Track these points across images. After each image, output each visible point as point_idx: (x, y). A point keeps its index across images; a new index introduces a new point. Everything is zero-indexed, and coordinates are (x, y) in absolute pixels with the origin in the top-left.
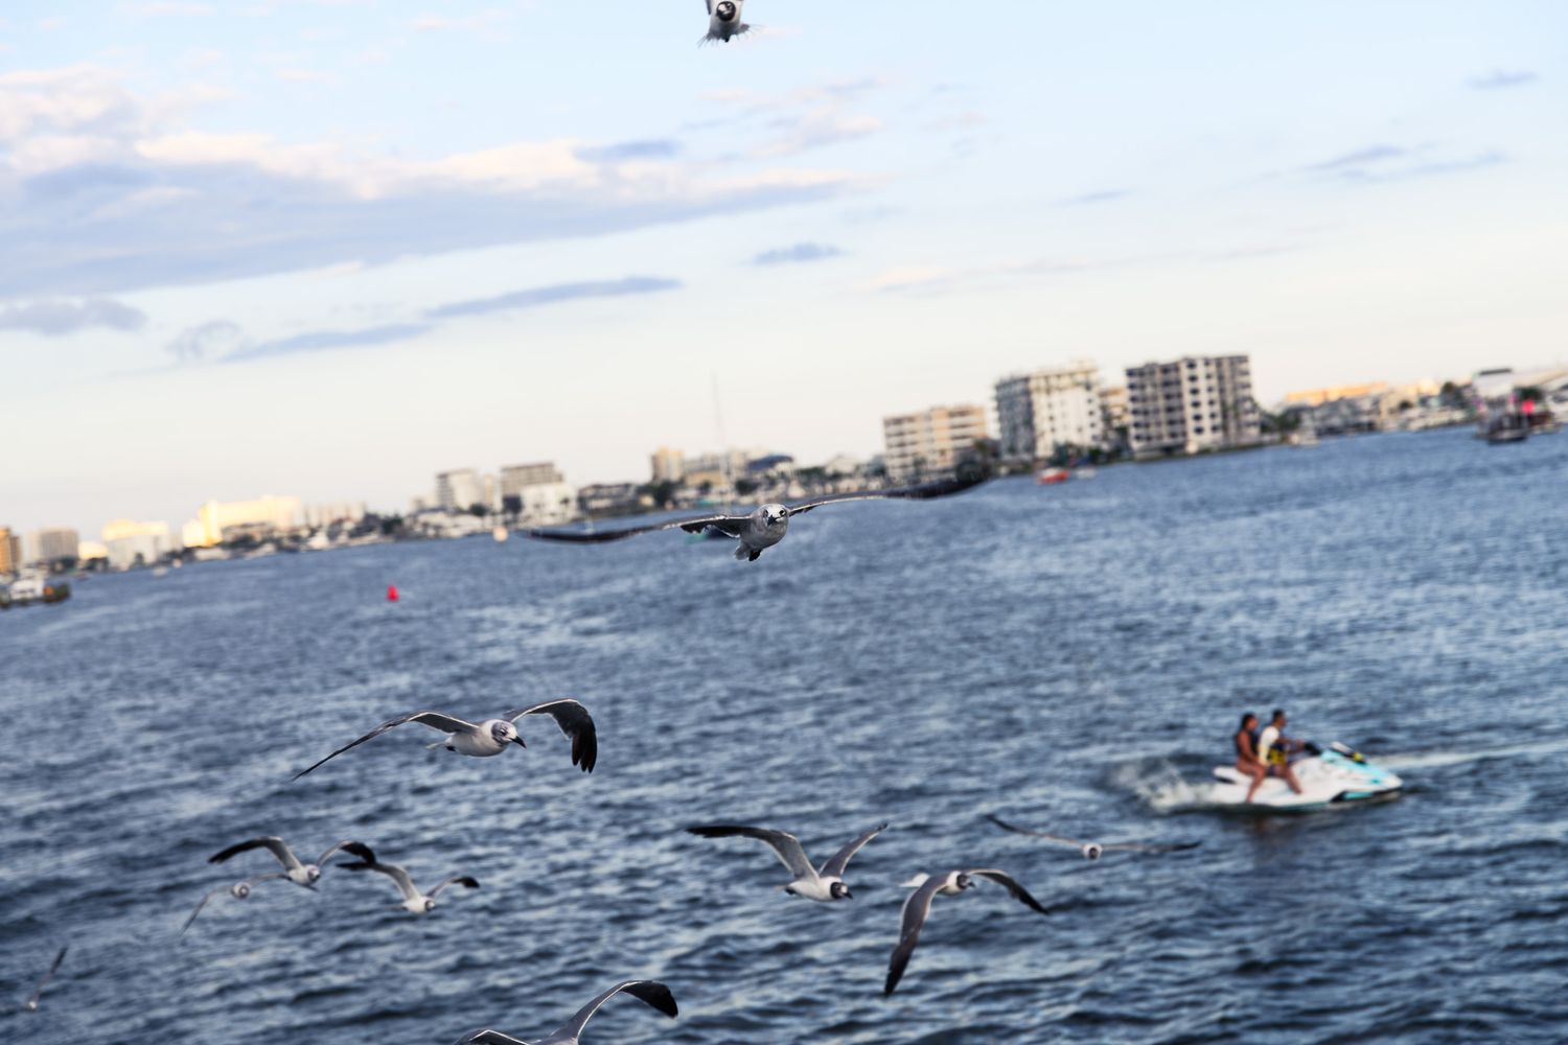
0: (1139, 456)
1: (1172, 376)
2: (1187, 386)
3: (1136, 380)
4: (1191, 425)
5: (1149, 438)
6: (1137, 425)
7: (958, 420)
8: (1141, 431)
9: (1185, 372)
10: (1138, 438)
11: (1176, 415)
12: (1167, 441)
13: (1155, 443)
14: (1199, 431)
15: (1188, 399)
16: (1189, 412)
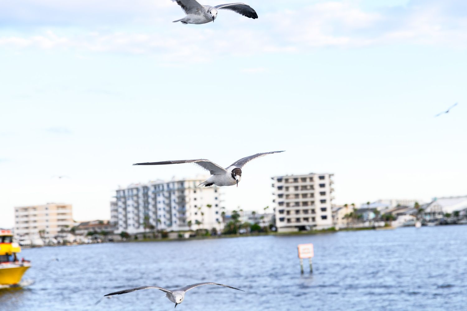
0: (280, 231)
1: (308, 183)
2: (318, 190)
3: (283, 184)
4: (319, 214)
5: (289, 220)
6: (281, 212)
7: (61, 211)
8: (284, 215)
9: (317, 182)
10: (282, 220)
11: (309, 207)
12: (303, 223)
13: (294, 224)
14: (324, 217)
15: (318, 197)
16: (318, 206)
